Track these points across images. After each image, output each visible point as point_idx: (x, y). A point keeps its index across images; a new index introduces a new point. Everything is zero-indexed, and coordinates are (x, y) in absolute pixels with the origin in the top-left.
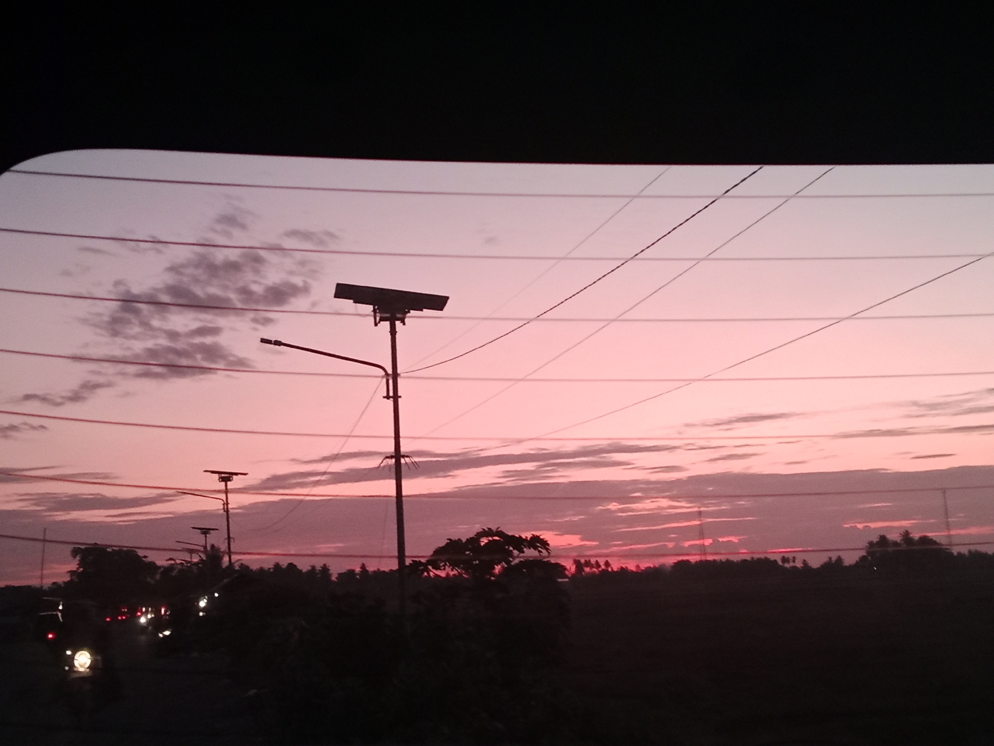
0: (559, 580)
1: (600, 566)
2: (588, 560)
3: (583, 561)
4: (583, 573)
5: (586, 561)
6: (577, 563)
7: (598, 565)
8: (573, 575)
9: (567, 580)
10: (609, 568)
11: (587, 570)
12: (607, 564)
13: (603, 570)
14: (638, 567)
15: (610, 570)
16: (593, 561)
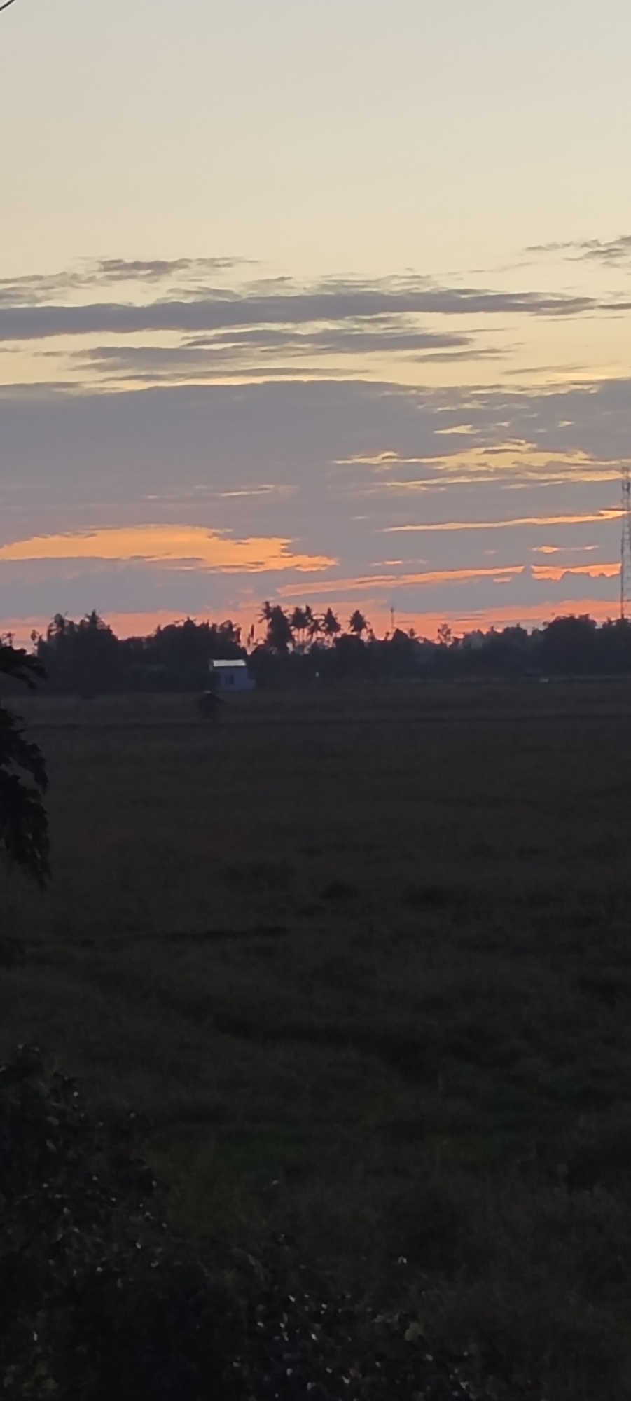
0: (217, 663)
1: (337, 628)
2: (304, 609)
3: (288, 611)
4: (290, 645)
5: (297, 610)
6: (274, 615)
7: (331, 623)
8: (259, 650)
9: (241, 663)
10: (364, 631)
11: (301, 635)
12: (358, 622)
13: (344, 636)
14: (445, 631)
15: (365, 636)
16: (318, 613)
